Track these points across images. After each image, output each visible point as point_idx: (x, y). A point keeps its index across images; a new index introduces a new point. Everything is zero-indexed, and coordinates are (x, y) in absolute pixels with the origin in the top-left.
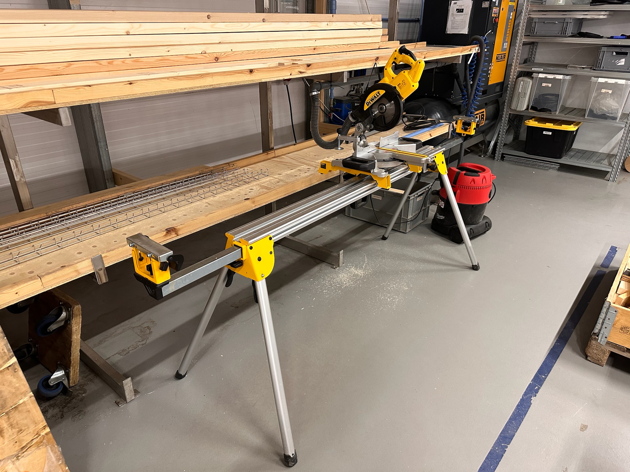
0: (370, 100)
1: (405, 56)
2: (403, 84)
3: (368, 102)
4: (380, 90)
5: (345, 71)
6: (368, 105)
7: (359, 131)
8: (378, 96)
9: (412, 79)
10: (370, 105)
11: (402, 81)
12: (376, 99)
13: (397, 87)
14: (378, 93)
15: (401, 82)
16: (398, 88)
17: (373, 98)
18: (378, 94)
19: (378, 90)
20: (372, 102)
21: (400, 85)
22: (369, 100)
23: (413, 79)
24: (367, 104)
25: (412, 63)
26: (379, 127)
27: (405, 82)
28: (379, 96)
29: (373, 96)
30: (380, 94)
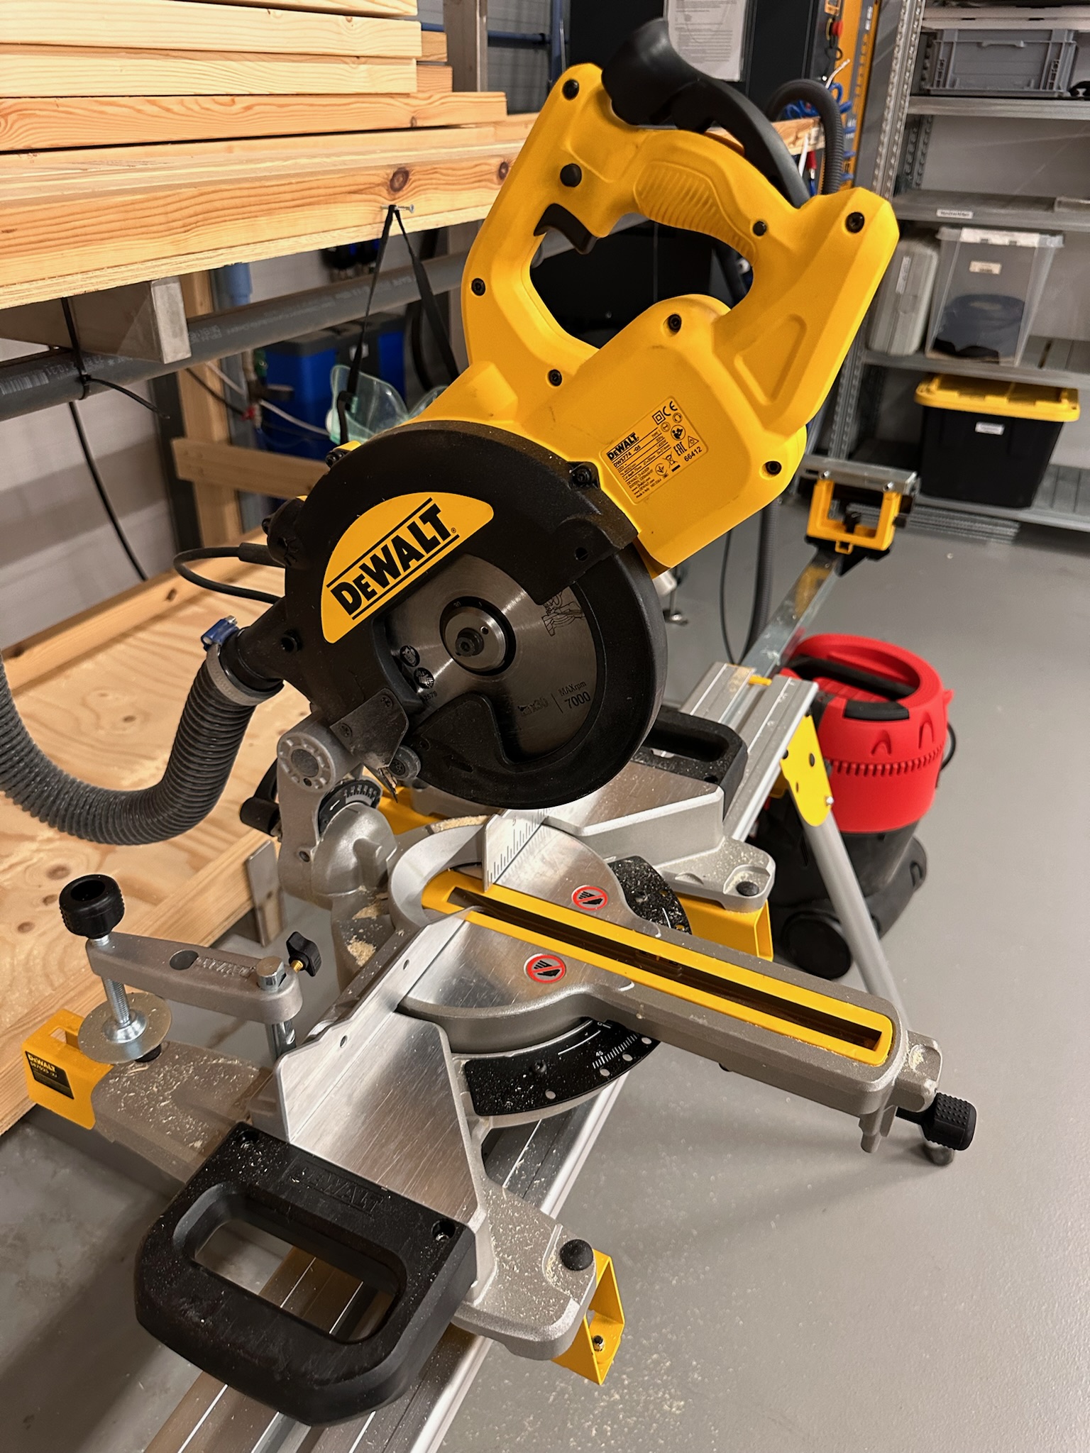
0: (364, 567)
1: (674, 149)
2: (661, 442)
3: (345, 586)
4: (441, 499)
5: (165, 281)
6: (350, 608)
7: (308, 783)
8: (429, 545)
9: (761, 398)
10: (368, 608)
11: (660, 417)
12: (413, 564)
13: (602, 467)
14: (431, 515)
15: (644, 428)
16: (612, 486)
17: (385, 550)
18: (429, 531)
19: (426, 496)
20: (380, 590)
21: (634, 457)
22: (356, 572)
23: (773, 394)
24: (337, 592)
25: (760, 228)
26: (464, 774)
27: (689, 432)
28: (434, 542)
29: (389, 542)
30: (444, 534)
